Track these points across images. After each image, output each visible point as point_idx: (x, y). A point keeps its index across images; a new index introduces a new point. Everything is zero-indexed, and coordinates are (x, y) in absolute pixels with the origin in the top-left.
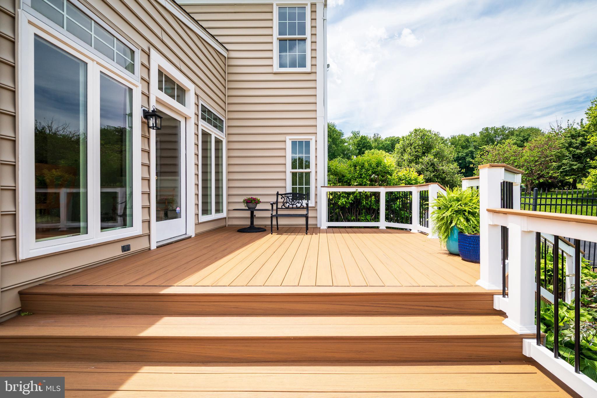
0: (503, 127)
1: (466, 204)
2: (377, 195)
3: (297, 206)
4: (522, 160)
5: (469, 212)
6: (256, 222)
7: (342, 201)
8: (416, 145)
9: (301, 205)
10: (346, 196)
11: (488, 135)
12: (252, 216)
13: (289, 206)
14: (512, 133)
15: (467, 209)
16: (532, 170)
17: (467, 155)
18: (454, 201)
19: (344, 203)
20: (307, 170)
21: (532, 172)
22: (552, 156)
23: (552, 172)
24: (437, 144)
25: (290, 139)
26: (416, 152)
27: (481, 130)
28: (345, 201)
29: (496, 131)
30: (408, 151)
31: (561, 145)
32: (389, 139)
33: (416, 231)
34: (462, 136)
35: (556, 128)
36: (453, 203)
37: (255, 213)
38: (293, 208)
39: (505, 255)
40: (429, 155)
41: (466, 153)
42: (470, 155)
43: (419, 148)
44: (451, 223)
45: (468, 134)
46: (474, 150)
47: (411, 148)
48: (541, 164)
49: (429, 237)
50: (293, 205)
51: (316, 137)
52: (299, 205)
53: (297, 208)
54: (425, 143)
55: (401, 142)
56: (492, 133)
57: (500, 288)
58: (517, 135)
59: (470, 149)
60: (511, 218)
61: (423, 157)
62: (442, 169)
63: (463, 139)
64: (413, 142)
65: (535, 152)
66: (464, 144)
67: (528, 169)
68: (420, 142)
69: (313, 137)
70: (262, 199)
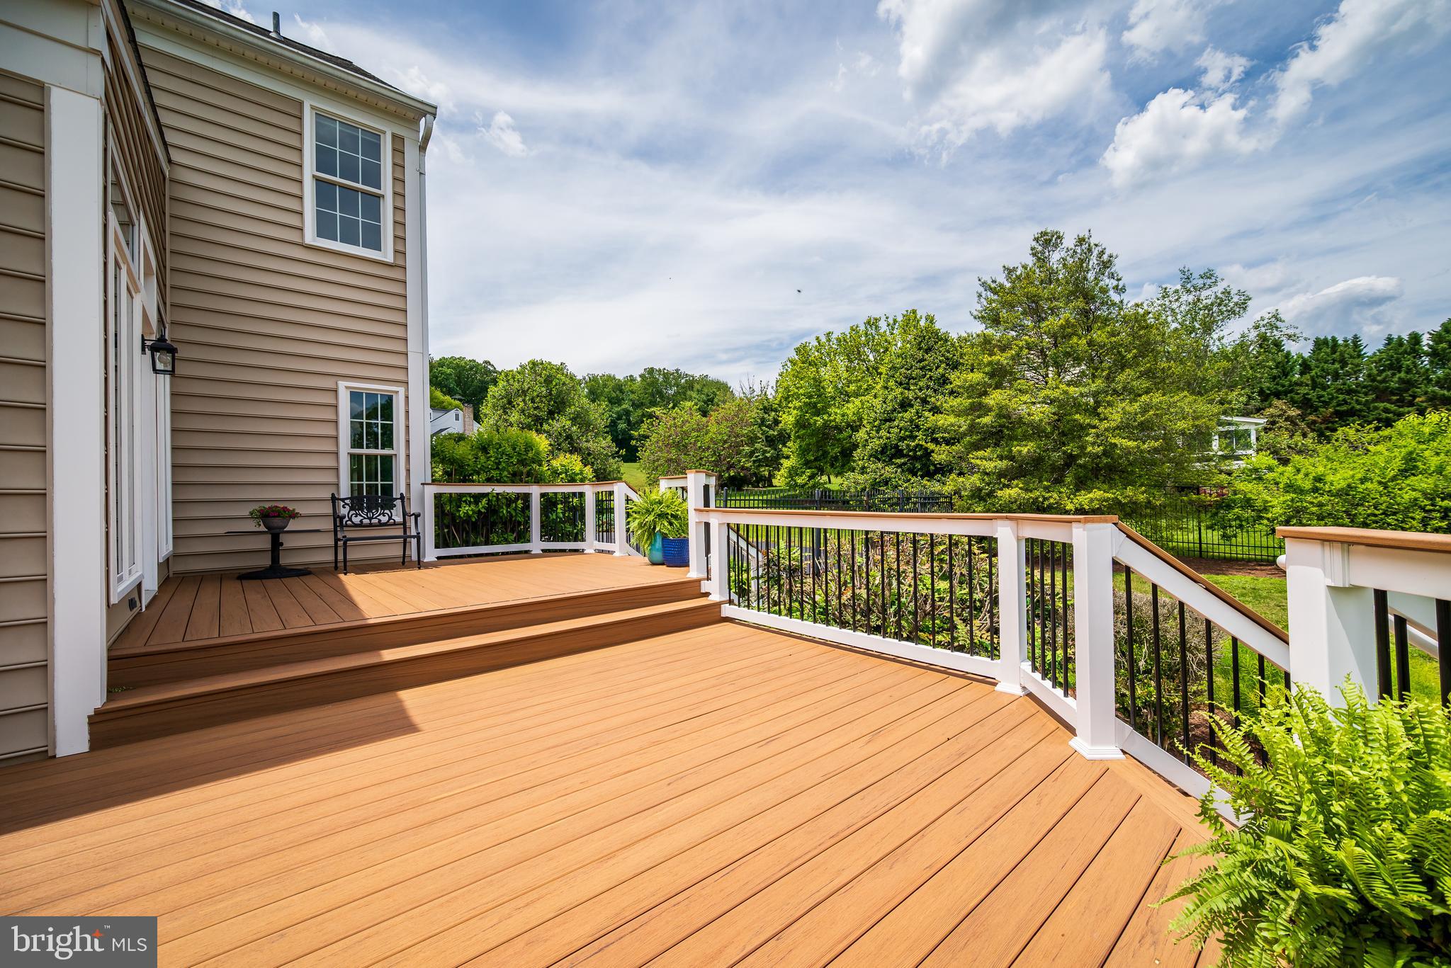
0: (677, 370)
1: (668, 507)
2: (526, 498)
3: (380, 520)
4: (707, 438)
5: (672, 515)
6: (286, 560)
7: (465, 509)
8: (535, 394)
9: (390, 518)
10: (472, 500)
11: (654, 383)
12: (276, 544)
13: (361, 521)
14: (691, 384)
15: (669, 512)
16: (720, 455)
17: (619, 418)
18: (656, 503)
19: (471, 513)
20: (387, 452)
21: (720, 458)
22: (743, 436)
23: (744, 460)
24: (576, 397)
25: (347, 387)
26: (536, 408)
27: (643, 372)
28: (472, 510)
29: (666, 375)
30: (518, 405)
31: (752, 420)
32: (451, 363)
33: (593, 551)
34: (611, 378)
35: (747, 391)
36: (655, 506)
37: (283, 538)
38: (371, 525)
39: (708, 551)
40: (563, 419)
41: (617, 413)
42: (624, 417)
43: (542, 402)
44: (655, 528)
45: (620, 376)
46: (631, 409)
47: (524, 400)
48: (731, 446)
49: (617, 554)
50: (370, 519)
51: (407, 390)
52: (384, 519)
53: (380, 524)
54: (554, 392)
55: (501, 384)
56: (661, 380)
57: (705, 576)
58: (698, 391)
59: (624, 406)
60: (712, 514)
61: (550, 421)
62: (587, 448)
63: (611, 384)
64: (529, 388)
65: (724, 428)
66: (614, 395)
67: (715, 454)
68: (543, 389)
69: (401, 390)
70: (301, 509)
